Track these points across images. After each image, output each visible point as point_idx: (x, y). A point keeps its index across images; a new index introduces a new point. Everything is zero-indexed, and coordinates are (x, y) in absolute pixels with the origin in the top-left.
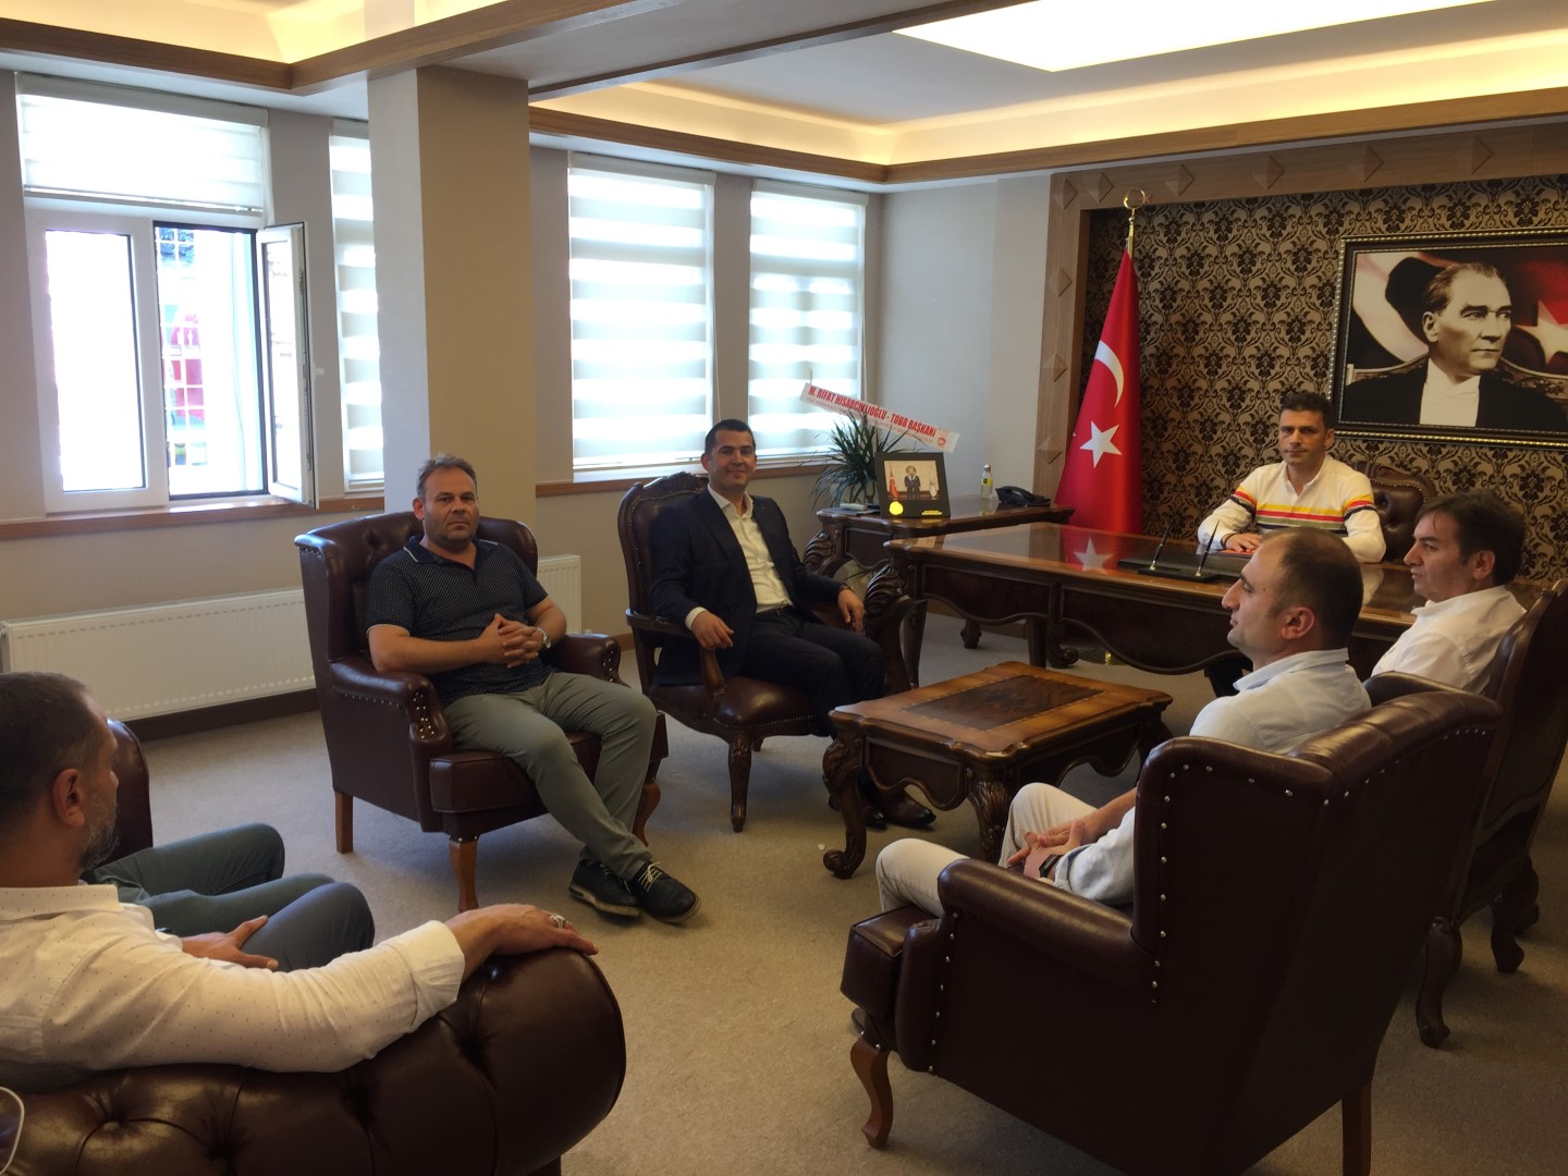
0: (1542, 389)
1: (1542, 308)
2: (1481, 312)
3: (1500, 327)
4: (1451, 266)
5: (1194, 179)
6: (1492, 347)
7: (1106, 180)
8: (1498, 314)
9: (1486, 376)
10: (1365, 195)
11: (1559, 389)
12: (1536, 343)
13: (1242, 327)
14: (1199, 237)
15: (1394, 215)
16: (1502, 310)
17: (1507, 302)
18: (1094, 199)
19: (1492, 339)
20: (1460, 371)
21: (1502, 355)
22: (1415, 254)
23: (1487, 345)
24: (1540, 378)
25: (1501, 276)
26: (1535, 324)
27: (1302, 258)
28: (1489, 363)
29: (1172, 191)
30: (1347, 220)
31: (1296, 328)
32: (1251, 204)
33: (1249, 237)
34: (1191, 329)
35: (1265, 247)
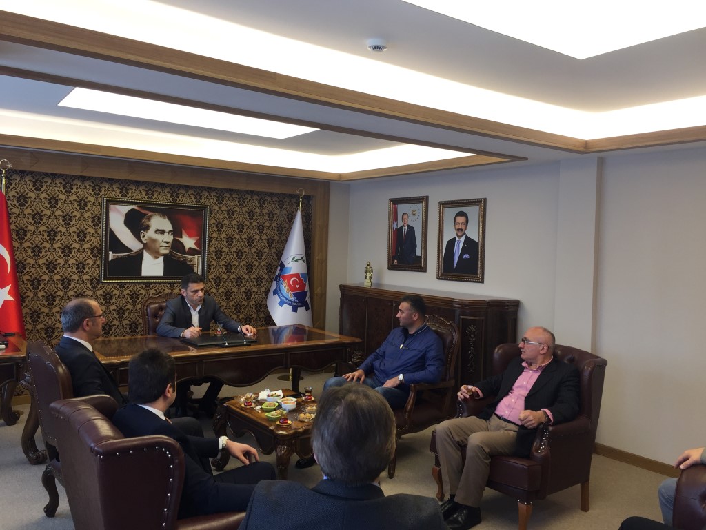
0: (185, 261)
1: (183, 231)
2: (162, 232)
3: (170, 238)
4: (150, 214)
5: (39, 161)
6: (167, 245)
8: (168, 233)
9: (165, 256)
10: (111, 181)
11: (191, 261)
12: (182, 244)
13: (52, 234)
15: (124, 191)
16: (170, 231)
17: (171, 229)
19: (167, 243)
20: (156, 254)
21: (171, 248)
22: (135, 208)
23: (165, 245)
24: (184, 257)
25: (169, 219)
26: (182, 237)
28: (166, 252)
30: (103, 190)
31: (82, 235)
32: (53, 176)
33: (53, 191)
34: (22, 233)
35: (63, 197)
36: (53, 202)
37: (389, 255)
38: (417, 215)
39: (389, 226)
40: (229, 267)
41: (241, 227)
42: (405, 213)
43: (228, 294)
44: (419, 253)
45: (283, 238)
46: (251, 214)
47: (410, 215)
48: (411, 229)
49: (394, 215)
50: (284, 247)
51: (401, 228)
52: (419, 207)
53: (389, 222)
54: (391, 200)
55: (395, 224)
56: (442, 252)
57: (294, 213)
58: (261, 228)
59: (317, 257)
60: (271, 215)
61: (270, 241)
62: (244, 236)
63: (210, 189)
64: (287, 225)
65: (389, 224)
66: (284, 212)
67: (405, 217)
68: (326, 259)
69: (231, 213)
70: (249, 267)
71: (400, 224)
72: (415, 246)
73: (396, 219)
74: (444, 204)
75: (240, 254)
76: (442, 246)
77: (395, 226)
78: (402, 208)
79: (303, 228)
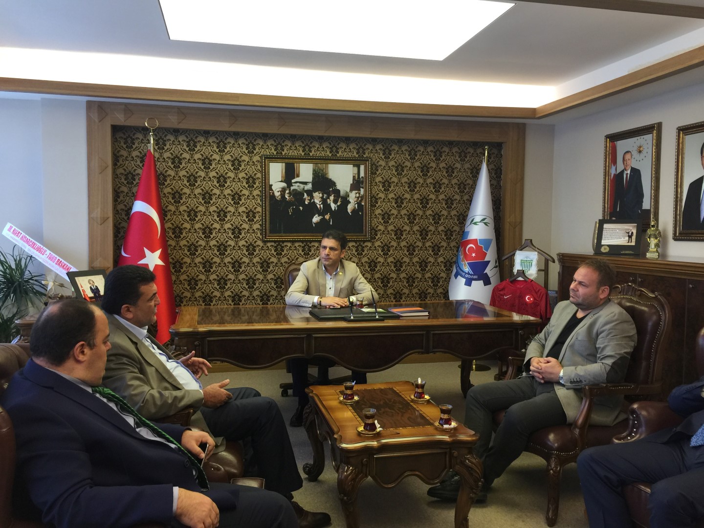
5: (186, 117)
7: (128, 109)
10: (265, 136)
13: (207, 197)
14: (177, 147)
15: (279, 146)
18: (121, 119)
27: (236, 163)
29: (173, 121)
30: (257, 148)
31: (236, 198)
32: (207, 133)
33: (207, 151)
34: (177, 196)
35: (216, 157)
36: (207, 162)
37: (604, 211)
38: (644, 152)
39: (605, 172)
40: (399, 233)
41: (412, 185)
42: (628, 152)
43: (398, 264)
44: (647, 204)
45: (466, 197)
46: (425, 169)
47: (635, 153)
48: (636, 173)
49: (611, 156)
50: (468, 209)
51: (622, 172)
52: (648, 140)
53: (605, 167)
54: (607, 137)
55: (613, 168)
56: (681, 200)
57: (480, 166)
58: (437, 186)
59: (509, 219)
60: (450, 170)
61: (449, 202)
62: (416, 196)
63: (374, 141)
64: (470, 182)
65: (605, 170)
66: (467, 166)
67: (628, 156)
68: (521, 223)
69: (400, 168)
70: (424, 233)
71: (620, 167)
72: (641, 196)
73: (614, 161)
74: (685, 130)
75: (412, 217)
76: (682, 192)
77: (613, 172)
78: (622, 146)
79: (491, 185)
